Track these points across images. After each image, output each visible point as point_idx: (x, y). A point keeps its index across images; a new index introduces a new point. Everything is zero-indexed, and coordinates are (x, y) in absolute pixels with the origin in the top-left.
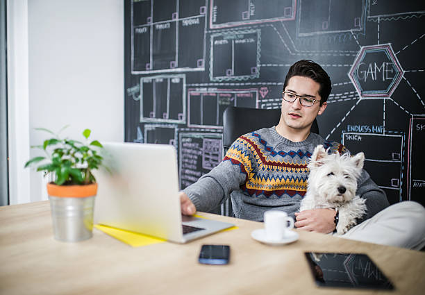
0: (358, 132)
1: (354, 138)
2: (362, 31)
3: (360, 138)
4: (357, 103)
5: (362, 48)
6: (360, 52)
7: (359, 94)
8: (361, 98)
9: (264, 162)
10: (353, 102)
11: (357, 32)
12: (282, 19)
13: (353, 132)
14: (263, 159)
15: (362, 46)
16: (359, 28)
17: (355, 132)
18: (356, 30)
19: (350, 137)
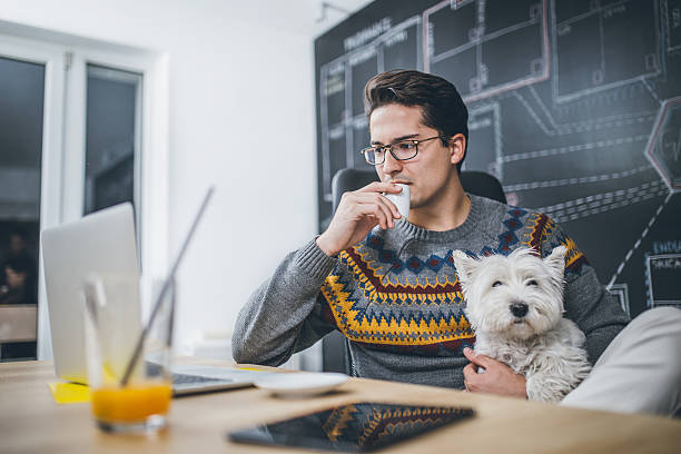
0: (673, 252)
1: (667, 265)
2: (661, 76)
3: (677, 263)
4: (667, 200)
5: (663, 104)
6: (662, 110)
7: (668, 185)
8: (672, 191)
9: (379, 288)
10: (659, 200)
11: (651, 79)
12: (529, 81)
13: (664, 253)
14: (375, 282)
15: (663, 100)
16: (654, 71)
17: (667, 253)
18: (648, 76)
19: (660, 264)
